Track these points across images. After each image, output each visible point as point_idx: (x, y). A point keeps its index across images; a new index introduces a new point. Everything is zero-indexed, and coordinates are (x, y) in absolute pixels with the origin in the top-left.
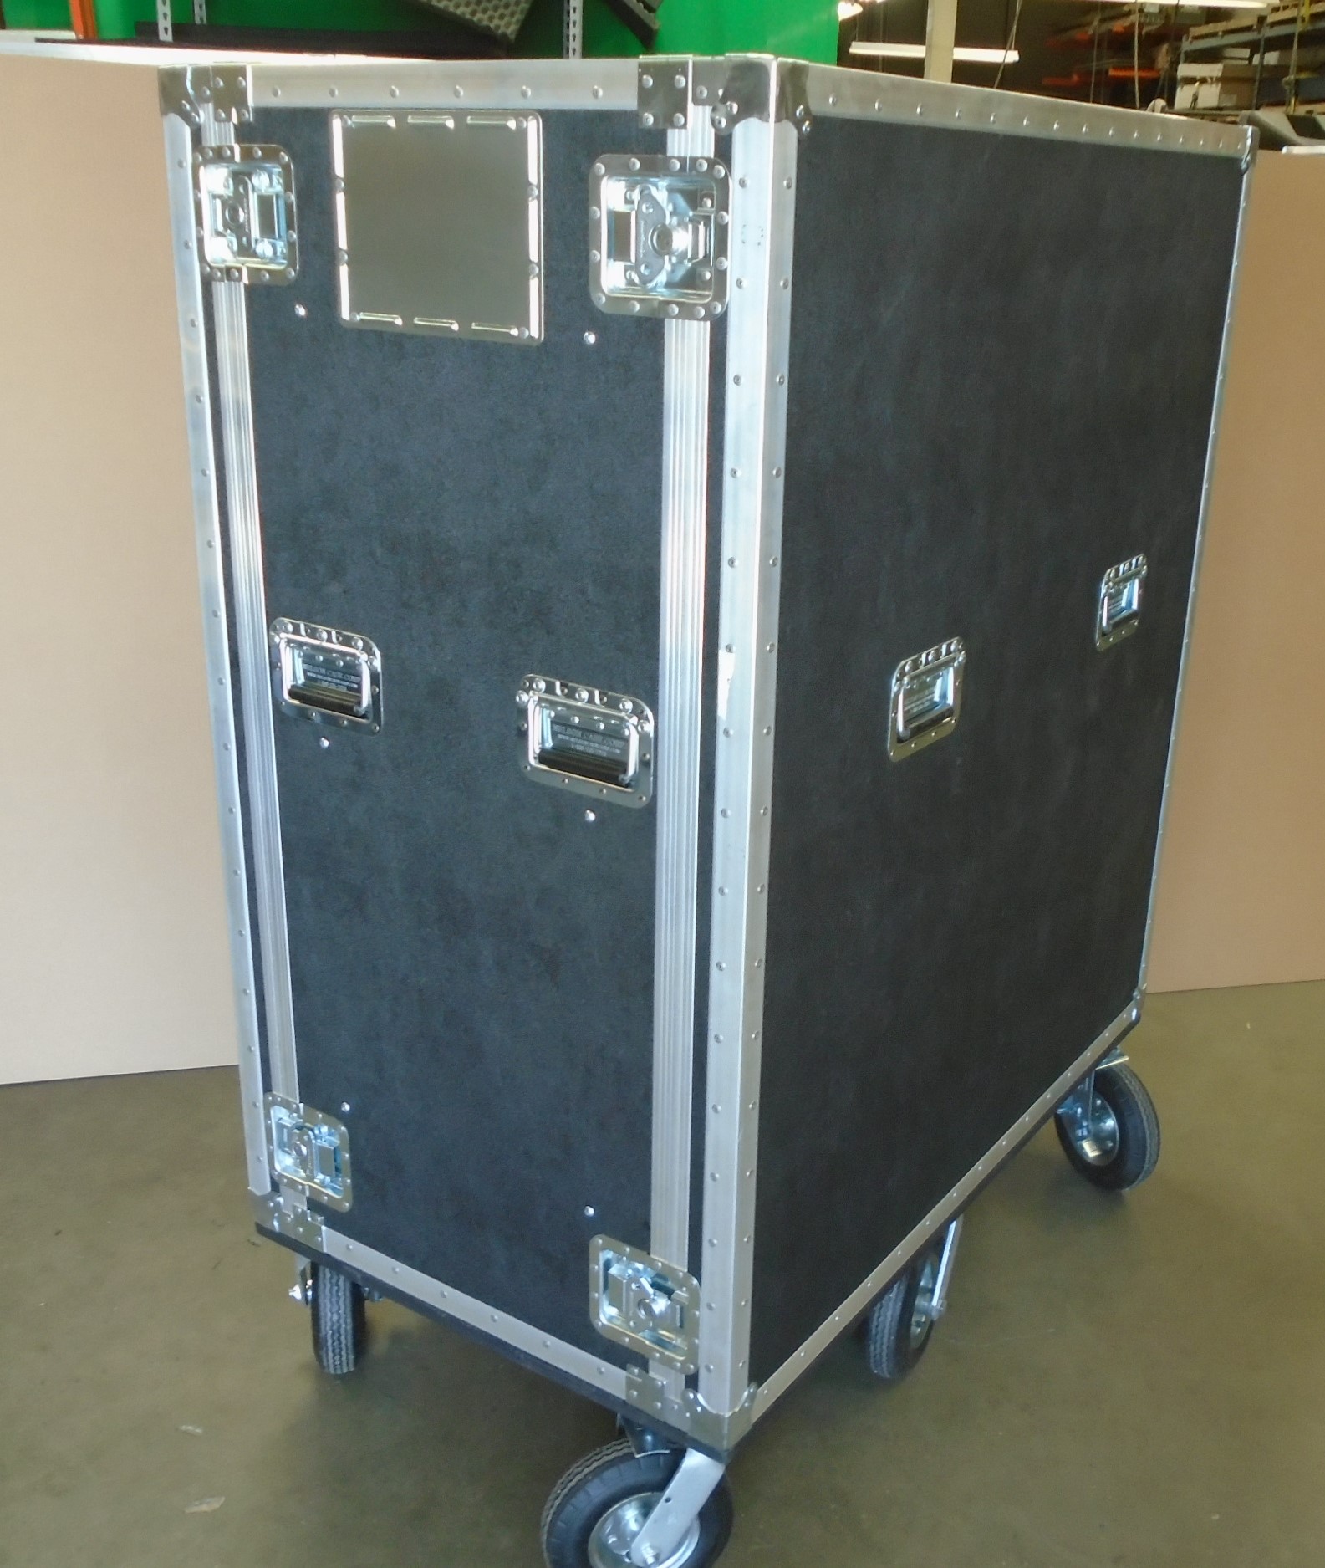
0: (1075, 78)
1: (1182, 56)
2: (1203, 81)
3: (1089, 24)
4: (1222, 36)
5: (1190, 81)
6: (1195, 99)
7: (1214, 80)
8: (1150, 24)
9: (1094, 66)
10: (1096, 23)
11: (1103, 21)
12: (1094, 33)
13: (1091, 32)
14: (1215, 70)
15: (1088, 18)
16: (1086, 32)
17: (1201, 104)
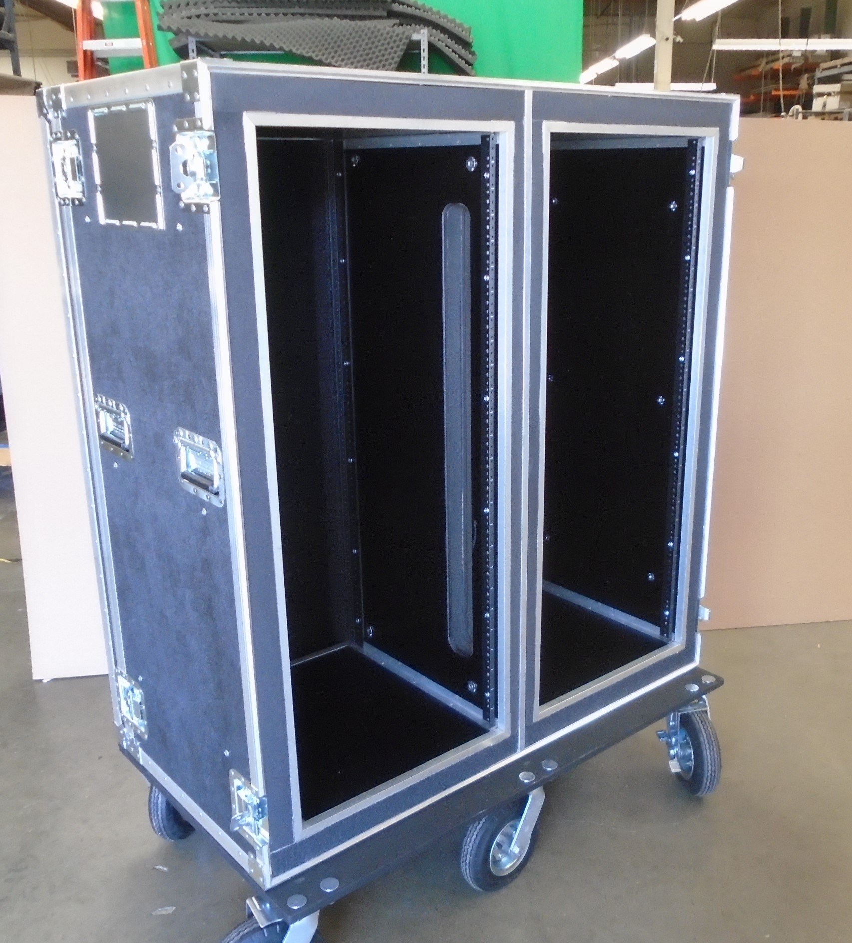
0: (752, 97)
1: (816, 81)
2: (829, 95)
3: (759, 65)
4: (840, 68)
5: (821, 95)
6: (824, 106)
7: (835, 93)
8: (796, 63)
9: (763, 90)
10: (763, 64)
11: (767, 63)
12: (762, 71)
13: (760, 70)
14: (836, 88)
15: (759, 62)
16: (758, 70)
17: (829, 108)
